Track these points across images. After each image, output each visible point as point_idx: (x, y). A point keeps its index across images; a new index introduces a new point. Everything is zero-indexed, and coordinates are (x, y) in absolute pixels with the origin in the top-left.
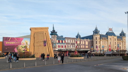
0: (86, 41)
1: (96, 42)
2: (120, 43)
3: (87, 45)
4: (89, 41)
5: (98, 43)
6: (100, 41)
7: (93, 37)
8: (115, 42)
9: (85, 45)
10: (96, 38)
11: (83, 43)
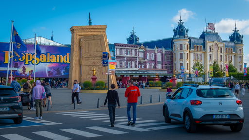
0: (158, 52)
1: (181, 54)
2: (231, 57)
3: (159, 62)
4: (164, 52)
5: (185, 56)
6: (189, 52)
7: (172, 43)
8: (221, 56)
9: (155, 62)
10: (181, 46)
11: (150, 57)
